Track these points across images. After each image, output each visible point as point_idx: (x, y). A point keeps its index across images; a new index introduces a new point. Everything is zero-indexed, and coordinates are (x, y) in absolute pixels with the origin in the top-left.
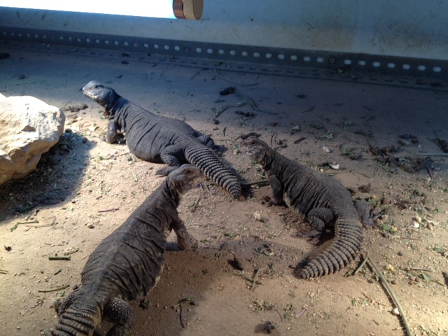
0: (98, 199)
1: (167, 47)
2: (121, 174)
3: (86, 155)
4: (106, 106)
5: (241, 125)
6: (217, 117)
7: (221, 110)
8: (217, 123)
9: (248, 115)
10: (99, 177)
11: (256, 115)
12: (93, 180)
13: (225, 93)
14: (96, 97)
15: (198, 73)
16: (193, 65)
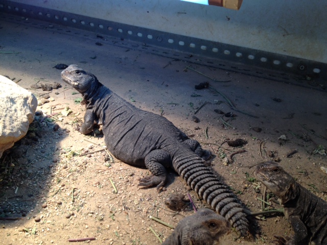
0: (68, 218)
1: (140, 35)
2: (97, 180)
3: (56, 147)
4: (86, 94)
5: (224, 126)
6: (195, 113)
7: (199, 106)
8: (197, 121)
9: (228, 115)
10: (70, 181)
11: (236, 116)
12: (63, 186)
13: (200, 87)
14: (76, 84)
15: (170, 63)
16: (164, 55)
